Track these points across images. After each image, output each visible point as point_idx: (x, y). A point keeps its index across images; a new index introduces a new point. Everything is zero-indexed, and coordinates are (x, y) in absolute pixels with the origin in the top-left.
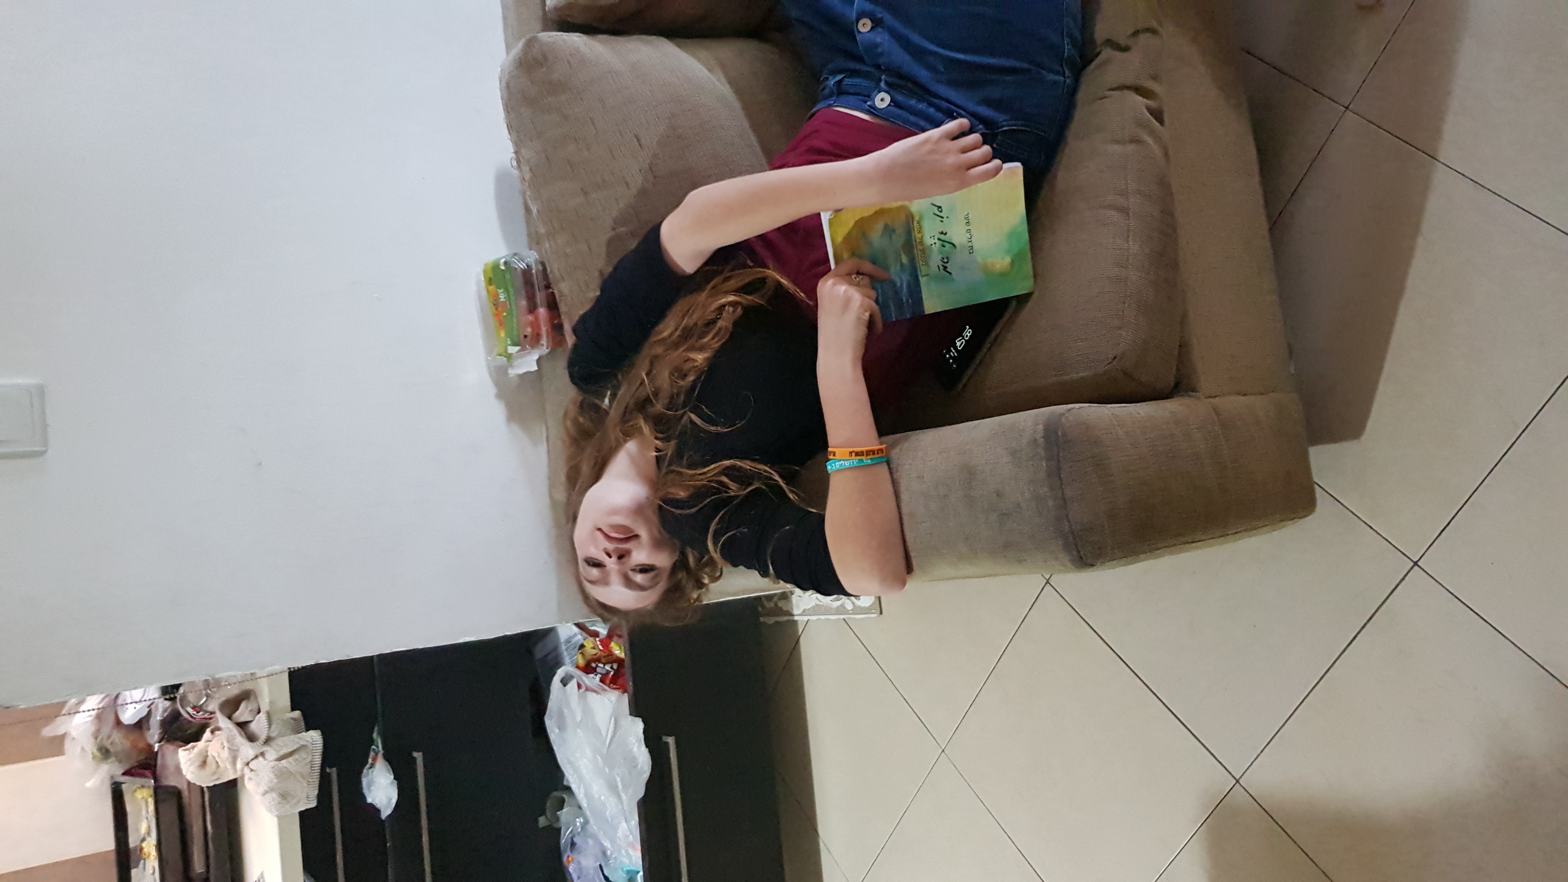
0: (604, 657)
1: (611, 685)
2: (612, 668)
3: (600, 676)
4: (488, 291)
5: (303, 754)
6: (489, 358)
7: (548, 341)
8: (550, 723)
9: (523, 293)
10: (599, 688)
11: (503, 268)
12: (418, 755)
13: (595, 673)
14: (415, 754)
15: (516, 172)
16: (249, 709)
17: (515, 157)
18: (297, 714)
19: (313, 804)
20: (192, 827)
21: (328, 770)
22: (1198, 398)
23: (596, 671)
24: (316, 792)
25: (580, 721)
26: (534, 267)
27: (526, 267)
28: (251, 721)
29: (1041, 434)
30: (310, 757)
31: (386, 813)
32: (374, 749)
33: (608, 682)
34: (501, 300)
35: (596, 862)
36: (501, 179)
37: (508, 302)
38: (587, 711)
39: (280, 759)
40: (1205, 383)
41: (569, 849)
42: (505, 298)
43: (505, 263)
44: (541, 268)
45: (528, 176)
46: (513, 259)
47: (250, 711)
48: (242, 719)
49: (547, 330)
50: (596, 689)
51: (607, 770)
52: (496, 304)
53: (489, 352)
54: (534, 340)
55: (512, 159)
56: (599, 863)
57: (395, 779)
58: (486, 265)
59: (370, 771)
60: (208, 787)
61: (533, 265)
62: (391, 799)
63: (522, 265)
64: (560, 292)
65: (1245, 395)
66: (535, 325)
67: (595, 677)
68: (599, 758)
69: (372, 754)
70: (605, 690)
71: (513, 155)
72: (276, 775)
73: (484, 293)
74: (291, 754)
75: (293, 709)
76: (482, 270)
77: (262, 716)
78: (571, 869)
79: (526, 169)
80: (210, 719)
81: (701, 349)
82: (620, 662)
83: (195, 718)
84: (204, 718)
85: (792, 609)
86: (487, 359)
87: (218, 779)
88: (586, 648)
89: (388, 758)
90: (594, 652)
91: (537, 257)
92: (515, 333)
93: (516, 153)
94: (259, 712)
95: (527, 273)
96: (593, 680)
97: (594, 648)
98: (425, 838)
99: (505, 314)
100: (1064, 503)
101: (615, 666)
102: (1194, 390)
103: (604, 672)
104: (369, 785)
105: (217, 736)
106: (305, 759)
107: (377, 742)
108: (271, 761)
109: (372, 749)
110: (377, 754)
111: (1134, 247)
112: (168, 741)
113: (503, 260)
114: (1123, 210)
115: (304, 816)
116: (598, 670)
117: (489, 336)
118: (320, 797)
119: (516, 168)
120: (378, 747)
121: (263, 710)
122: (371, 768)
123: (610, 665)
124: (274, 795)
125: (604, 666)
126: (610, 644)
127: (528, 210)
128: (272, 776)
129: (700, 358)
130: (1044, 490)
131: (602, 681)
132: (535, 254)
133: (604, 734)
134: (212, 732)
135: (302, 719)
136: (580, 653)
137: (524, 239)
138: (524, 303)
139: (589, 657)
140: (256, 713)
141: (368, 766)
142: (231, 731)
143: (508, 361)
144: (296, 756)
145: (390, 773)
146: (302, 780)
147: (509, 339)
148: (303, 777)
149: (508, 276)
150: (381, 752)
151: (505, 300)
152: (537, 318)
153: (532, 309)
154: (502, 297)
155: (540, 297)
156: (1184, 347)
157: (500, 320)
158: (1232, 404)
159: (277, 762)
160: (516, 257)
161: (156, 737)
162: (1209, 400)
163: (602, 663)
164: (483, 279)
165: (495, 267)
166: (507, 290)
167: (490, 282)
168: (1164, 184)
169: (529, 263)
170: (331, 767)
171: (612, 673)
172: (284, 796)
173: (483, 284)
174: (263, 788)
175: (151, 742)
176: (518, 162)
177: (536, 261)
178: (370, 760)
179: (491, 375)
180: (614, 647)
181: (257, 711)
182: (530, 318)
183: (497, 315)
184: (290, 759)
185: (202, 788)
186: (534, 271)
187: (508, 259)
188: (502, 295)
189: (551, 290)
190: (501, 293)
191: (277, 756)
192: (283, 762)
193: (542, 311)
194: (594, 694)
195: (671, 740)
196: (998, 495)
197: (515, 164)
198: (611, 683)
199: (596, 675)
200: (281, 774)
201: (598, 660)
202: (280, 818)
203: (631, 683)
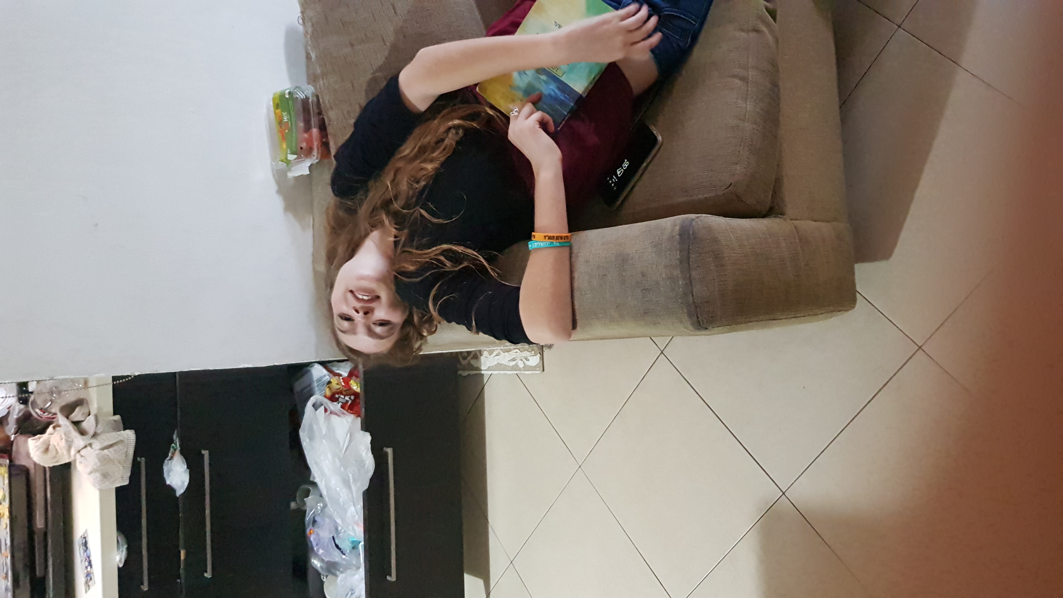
0: (345, 391)
1: (349, 411)
2: (350, 398)
3: (341, 404)
4: (275, 113)
5: (120, 446)
6: (273, 163)
7: (318, 153)
8: (303, 434)
9: (302, 118)
10: (340, 412)
11: (287, 96)
12: (206, 453)
13: (337, 402)
14: (203, 452)
15: (301, 28)
16: (82, 412)
17: (301, 16)
18: (118, 417)
19: (126, 483)
20: (35, 495)
21: (139, 459)
22: (785, 220)
23: (339, 401)
24: (129, 474)
25: (325, 434)
26: (311, 97)
27: (305, 97)
28: (83, 421)
29: (677, 232)
30: (125, 450)
31: (180, 491)
32: (173, 447)
33: (347, 408)
34: (285, 120)
35: (330, 534)
36: (290, 34)
37: (290, 123)
38: (331, 429)
39: (103, 449)
40: (790, 211)
41: (311, 525)
42: (287, 119)
43: (290, 93)
44: (316, 100)
45: (310, 30)
46: (295, 91)
47: (82, 413)
48: (76, 419)
49: (318, 145)
50: (338, 413)
51: (342, 469)
52: (280, 123)
53: (274, 158)
54: (308, 152)
55: (299, 17)
56: (332, 535)
57: (188, 468)
58: (274, 94)
59: (170, 461)
60: (49, 467)
61: (310, 96)
62: (183, 483)
63: (302, 96)
64: (328, 118)
65: (815, 221)
66: (309, 141)
67: (338, 404)
68: (337, 461)
69: (172, 450)
70: (343, 413)
71: (300, 14)
72: (100, 460)
73: (272, 115)
74: (111, 446)
75: (115, 414)
76: (272, 98)
77: (91, 418)
78: (312, 538)
79: (309, 24)
80: (53, 418)
81: (432, 161)
82: (356, 394)
83: (41, 417)
84: (48, 418)
85: (481, 365)
86: (272, 164)
87: (57, 462)
88: (332, 384)
89: (182, 453)
90: (338, 387)
91: (313, 90)
92: (294, 145)
93: (302, 12)
94: (89, 415)
95: (305, 102)
96: (336, 407)
97: (338, 384)
98: (208, 512)
99: (287, 131)
100: (690, 282)
101: (353, 397)
102: (782, 214)
103: (344, 401)
104: (169, 471)
105: (57, 431)
106: (121, 450)
107: (176, 442)
108: (96, 450)
109: (171, 447)
110: (175, 450)
111: (749, 106)
112: (21, 434)
113: (288, 91)
114: (744, 79)
115: (119, 491)
116: (340, 400)
117: (274, 147)
118: (131, 478)
119: (301, 24)
120: (176, 445)
121: (93, 413)
122: (170, 459)
123: (349, 397)
124: (98, 474)
125: (345, 397)
126: (350, 381)
127: (308, 57)
128: (96, 460)
129: (430, 167)
130: (677, 272)
131: (342, 407)
132: (312, 88)
133: (341, 444)
134: (54, 428)
135: (121, 421)
136: (328, 387)
137: (303, 77)
138: (302, 124)
139: (334, 390)
140: (87, 416)
141: (168, 458)
142: (68, 427)
143: (287, 165)
144: (115, 448)
145: (184, 464)
146: (119, 465)
147: (289, 150)
148: (119, 463)
149: (291, 103)
150: (179, 449)
151: (287, 120)
152: (311, 136)
153: (308, 128)
154: (285, 119)
155: (314, 121)
156: (778, 183)
157: (283, 135)
158: (807, 226)
159: (101, 451)
160: (297, 89)
161: (13, 431)
162: (792, 221)
163: (343, 395)
164: (272, 104)
165: (282, 96)
166: (289, 113)
167: (277, 106)
168: (774, 64)
169: (308, 96)
170: (141, 457)
171: (350, 402)
172: (105, 476)
173: (272, 109)
174: (89, 470)
175: (9, 434)
176: (303, 19)
177: (313, 94)
178: (170, 454)
179: (274, 176)
180: (353, 384)
181: (88, 414)
182: (306, 136)
183: (282, 132)
184: (111, 449)
185: (45, 468)
186: (310, 100)
187: (292, 90)
188: (285, 117)
189: (322, 116)
190: (285, 115)
191: (101, 447)
192: (106, 451)
193: (315, 131)
194: (336, 416)
195: (389, 451)
196: (643, 276)
197: (301, 21)
198: (348, 409)
199: (338, 403)
200: (104, 460)
201: (340, 393)
202: (101, 491)
203: (363, 409)
